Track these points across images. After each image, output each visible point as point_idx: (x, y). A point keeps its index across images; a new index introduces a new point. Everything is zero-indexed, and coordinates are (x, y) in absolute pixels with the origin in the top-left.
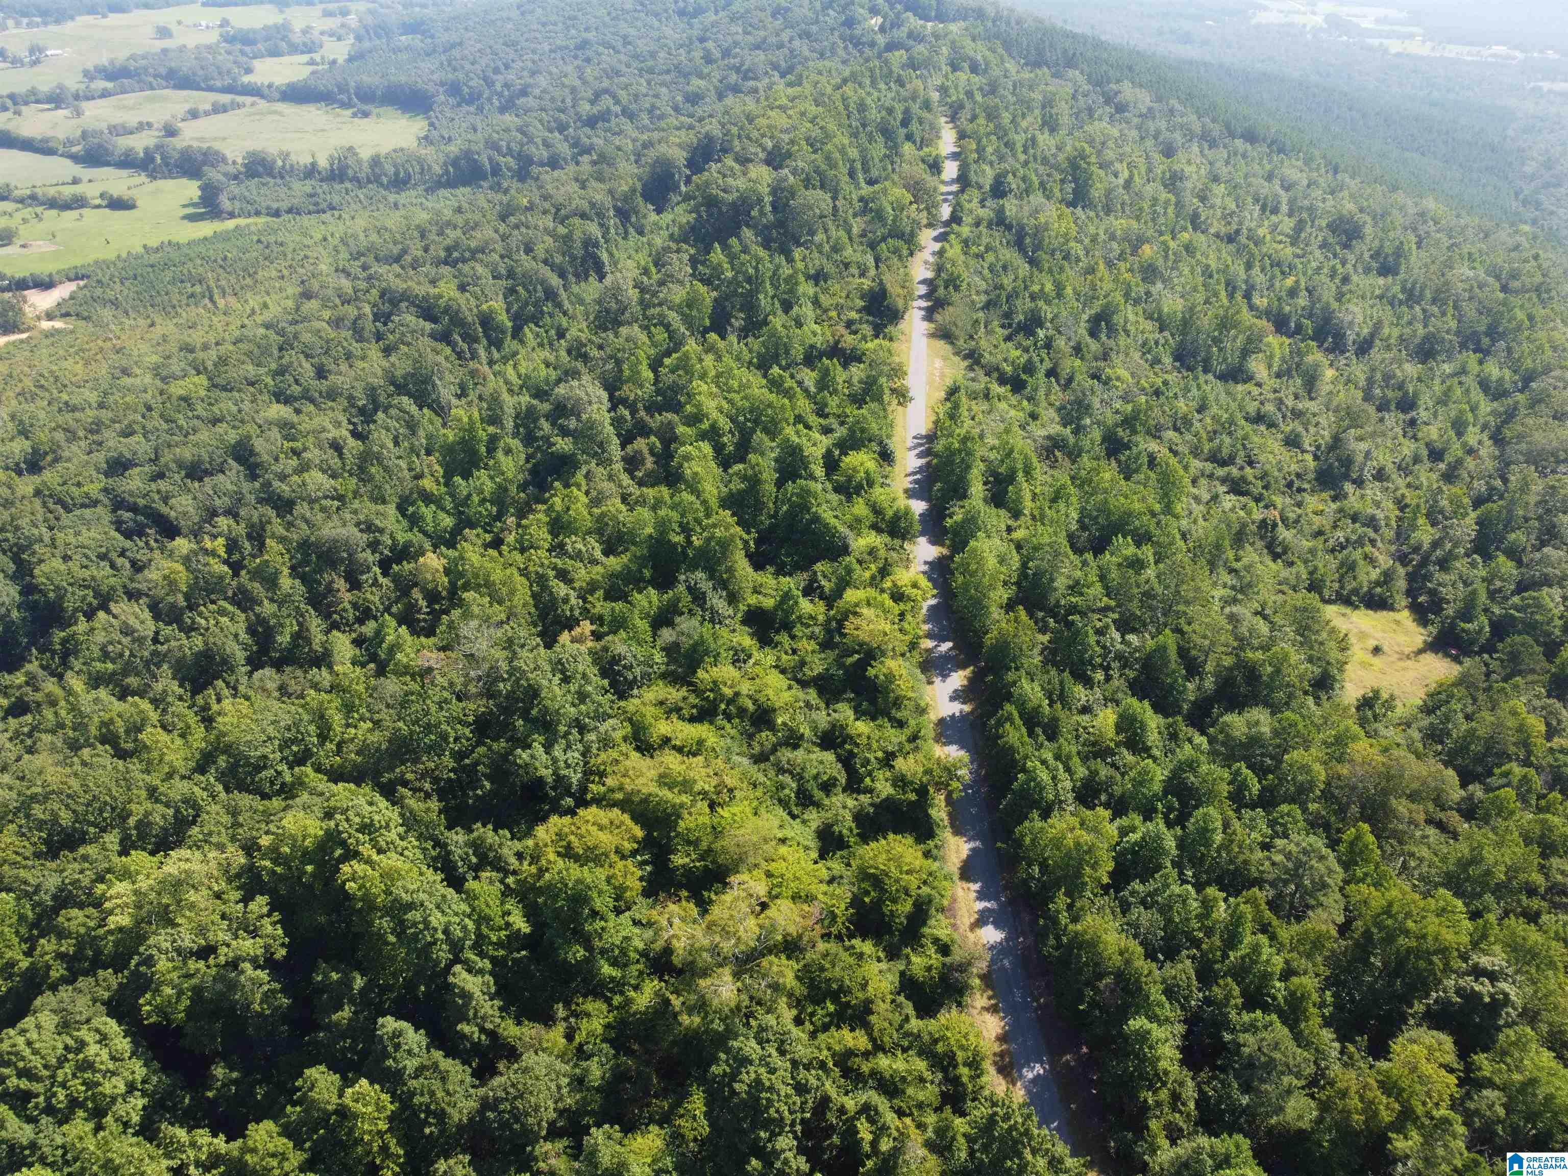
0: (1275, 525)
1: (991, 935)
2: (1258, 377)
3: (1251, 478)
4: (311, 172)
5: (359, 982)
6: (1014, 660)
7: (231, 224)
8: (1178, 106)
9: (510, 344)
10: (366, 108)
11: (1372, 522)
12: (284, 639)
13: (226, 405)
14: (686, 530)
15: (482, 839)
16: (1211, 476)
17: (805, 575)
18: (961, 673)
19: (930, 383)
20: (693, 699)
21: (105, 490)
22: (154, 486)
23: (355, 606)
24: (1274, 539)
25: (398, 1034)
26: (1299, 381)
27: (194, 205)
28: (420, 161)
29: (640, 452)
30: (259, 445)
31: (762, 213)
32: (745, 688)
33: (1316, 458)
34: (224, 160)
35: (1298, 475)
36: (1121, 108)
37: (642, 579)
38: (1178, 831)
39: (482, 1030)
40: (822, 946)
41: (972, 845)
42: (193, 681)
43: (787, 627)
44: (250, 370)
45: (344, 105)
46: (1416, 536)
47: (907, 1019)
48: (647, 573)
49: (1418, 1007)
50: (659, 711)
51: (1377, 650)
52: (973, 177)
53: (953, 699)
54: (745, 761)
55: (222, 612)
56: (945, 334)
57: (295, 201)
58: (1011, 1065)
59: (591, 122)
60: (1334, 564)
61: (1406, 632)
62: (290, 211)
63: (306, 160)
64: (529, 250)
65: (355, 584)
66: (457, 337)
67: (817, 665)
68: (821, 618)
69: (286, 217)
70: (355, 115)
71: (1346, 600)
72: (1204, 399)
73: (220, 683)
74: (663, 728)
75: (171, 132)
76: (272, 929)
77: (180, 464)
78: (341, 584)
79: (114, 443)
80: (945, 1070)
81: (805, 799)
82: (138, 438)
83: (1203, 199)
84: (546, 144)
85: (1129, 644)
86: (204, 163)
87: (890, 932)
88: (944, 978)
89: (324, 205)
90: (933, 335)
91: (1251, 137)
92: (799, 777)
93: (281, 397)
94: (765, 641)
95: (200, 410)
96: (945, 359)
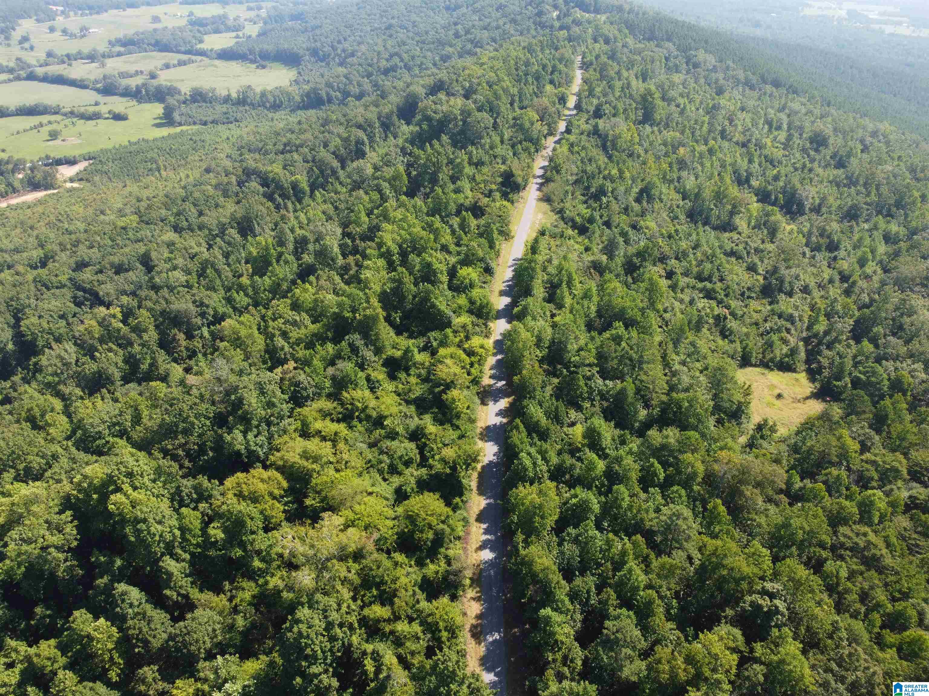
0: (725, 318)
1: (487, 555)
2: (740, 229)
3: (718, 289)
4: (227, 99)
5: (119, 562)
6: (529, 393)
7: (178, 129)
8: (731, 64)
9: (307, 200)
10: (264, 63)
11: (790, 319)
12: (145, 367)
13: (146, 232)
14: (354, 310)
15: (200, 484)
16: (693, 287)
17: (425, 339)
18: (507, 400)
19: (531, 228)
20: (340, 409)
21: (70, 279)
22: (95, 278)
23: (187, 349)
24: (724, 326)
25: (124, 593)
26: (765, 231)
27: (161, 118)
28: (288, 94)
29: (349, 264)
30: (154, 255)
31: (456, 125)
32: (373, 403)
33: (765, 278)
34: (179, 93)
35: (749, 289)
36: (696, 66)
37: (327, 338)
38: (603, 499)
39: (179, 594)
40: (375, 555)
41: (488, 501)
42: (89, 389)
43: (407, 370)
44: (163, 212)
45: (253, 62)
46: (816, 327)
47: (418, 602)
48: (330, 334)
49: (729, 612)
50: (317, 415)
51: (779, 396)
52: (584, 106)
53: (497, 415)
54: (364, 446)
55: (110, 350)
56: (547, 199)
57: (216, 117)
58: (481, 633)
59: (386, 72)
60: (761, 342)
61: (801, 386)
62: (212, 122)
63: (224, 93)
64: (326, 145)
65: (190, 336)
66: (276, 196)
67: (418, 391)
68: (427, 364)
69: (210, 125)
70: (257, 67)
71: (765, 365)
72: (698, 240)
73: (104, 391)
74: (318, 425)
75: (153, 76)
76: (70, 530)
77: (112, 265)
78: (181, 336)
79: (83, 252)
80: (433, 633)
81: (393, 470)
82: (95, 250)
83: (731, 121)
84: (359, 85)
85: (606, 385)
86: (168, 94)
87: (421, 551)
88: (445, 578)
89: (232, 119)
90: (541, 200)
91: (777, 84)
92: (391, 457)
93: (177, 229)
94: (392, 377)
95: (131, 235)
96: (545, 213)
